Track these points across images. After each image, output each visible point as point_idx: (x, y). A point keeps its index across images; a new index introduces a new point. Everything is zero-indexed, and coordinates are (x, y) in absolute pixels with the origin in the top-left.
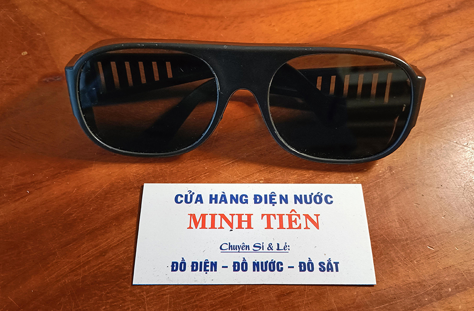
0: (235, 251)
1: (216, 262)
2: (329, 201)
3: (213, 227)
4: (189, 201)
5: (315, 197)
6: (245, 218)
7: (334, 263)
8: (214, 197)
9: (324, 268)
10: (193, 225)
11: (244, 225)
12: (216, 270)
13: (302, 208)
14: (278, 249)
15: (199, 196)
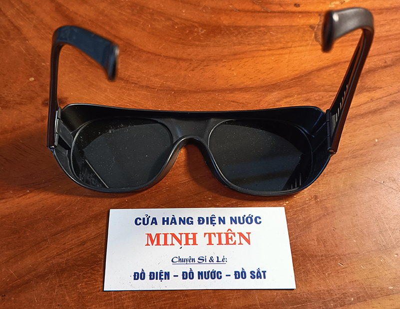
0: (184, 263)
1: (169, 272)
2: (258, 222)
3: (166, 244)
4: (146, 223)
5: (247, 218)
6: (191, 236)
7: (262, 272)
8: (166, 219)
9: (254, 276)
10: (150, 243)
11: (191, 242)
12: (168, 279)
13: (237, 228)
14: (218, 261)
15: (154, 219)
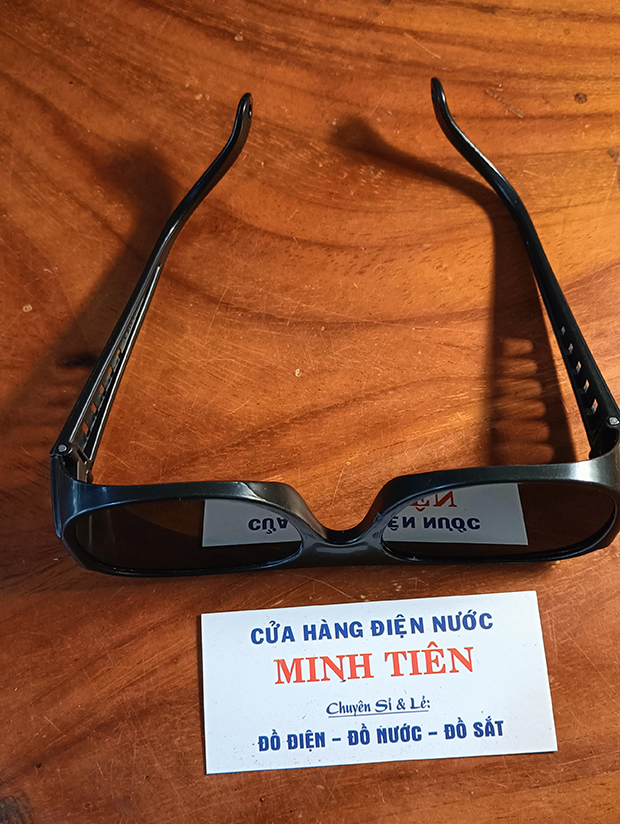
0: (349, 714)
1: (323, 734)
2: (486, 624)
3: (313, 678)
4: (272, 638)
5: (465, 617)
6: (359, 661)
7: (496, 722)
8: (310, 629)
9: (481, 732)
10: (283, 678)
11: (360, 672)
12: (323, 745)
13: (446, 639)
14: (413, 707)
15: (288, 629)
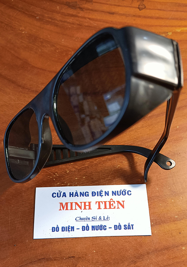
0: (83, 221)
1: (74, 227)
2: (129, 194)
4: (59, 196)
5: (123, 191)
6: (87, 204)
7: (131, 225)
9: (126, 228)
10: (62, 208)
12: (74, 231)
13: (116, 198)
14: (104, 219)
15: (64, 193)
